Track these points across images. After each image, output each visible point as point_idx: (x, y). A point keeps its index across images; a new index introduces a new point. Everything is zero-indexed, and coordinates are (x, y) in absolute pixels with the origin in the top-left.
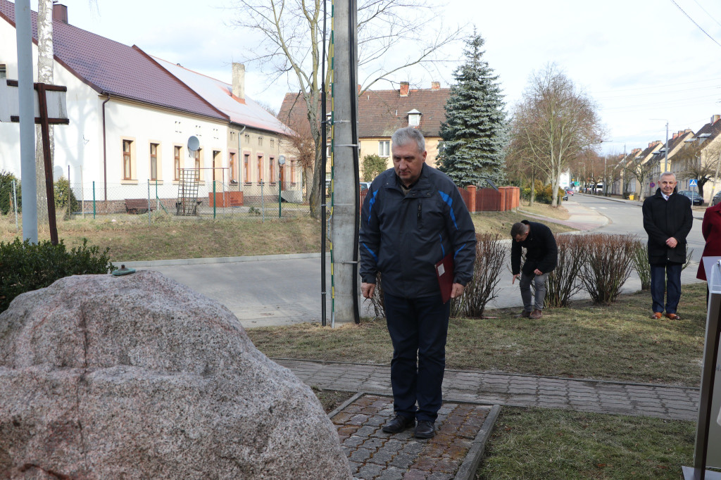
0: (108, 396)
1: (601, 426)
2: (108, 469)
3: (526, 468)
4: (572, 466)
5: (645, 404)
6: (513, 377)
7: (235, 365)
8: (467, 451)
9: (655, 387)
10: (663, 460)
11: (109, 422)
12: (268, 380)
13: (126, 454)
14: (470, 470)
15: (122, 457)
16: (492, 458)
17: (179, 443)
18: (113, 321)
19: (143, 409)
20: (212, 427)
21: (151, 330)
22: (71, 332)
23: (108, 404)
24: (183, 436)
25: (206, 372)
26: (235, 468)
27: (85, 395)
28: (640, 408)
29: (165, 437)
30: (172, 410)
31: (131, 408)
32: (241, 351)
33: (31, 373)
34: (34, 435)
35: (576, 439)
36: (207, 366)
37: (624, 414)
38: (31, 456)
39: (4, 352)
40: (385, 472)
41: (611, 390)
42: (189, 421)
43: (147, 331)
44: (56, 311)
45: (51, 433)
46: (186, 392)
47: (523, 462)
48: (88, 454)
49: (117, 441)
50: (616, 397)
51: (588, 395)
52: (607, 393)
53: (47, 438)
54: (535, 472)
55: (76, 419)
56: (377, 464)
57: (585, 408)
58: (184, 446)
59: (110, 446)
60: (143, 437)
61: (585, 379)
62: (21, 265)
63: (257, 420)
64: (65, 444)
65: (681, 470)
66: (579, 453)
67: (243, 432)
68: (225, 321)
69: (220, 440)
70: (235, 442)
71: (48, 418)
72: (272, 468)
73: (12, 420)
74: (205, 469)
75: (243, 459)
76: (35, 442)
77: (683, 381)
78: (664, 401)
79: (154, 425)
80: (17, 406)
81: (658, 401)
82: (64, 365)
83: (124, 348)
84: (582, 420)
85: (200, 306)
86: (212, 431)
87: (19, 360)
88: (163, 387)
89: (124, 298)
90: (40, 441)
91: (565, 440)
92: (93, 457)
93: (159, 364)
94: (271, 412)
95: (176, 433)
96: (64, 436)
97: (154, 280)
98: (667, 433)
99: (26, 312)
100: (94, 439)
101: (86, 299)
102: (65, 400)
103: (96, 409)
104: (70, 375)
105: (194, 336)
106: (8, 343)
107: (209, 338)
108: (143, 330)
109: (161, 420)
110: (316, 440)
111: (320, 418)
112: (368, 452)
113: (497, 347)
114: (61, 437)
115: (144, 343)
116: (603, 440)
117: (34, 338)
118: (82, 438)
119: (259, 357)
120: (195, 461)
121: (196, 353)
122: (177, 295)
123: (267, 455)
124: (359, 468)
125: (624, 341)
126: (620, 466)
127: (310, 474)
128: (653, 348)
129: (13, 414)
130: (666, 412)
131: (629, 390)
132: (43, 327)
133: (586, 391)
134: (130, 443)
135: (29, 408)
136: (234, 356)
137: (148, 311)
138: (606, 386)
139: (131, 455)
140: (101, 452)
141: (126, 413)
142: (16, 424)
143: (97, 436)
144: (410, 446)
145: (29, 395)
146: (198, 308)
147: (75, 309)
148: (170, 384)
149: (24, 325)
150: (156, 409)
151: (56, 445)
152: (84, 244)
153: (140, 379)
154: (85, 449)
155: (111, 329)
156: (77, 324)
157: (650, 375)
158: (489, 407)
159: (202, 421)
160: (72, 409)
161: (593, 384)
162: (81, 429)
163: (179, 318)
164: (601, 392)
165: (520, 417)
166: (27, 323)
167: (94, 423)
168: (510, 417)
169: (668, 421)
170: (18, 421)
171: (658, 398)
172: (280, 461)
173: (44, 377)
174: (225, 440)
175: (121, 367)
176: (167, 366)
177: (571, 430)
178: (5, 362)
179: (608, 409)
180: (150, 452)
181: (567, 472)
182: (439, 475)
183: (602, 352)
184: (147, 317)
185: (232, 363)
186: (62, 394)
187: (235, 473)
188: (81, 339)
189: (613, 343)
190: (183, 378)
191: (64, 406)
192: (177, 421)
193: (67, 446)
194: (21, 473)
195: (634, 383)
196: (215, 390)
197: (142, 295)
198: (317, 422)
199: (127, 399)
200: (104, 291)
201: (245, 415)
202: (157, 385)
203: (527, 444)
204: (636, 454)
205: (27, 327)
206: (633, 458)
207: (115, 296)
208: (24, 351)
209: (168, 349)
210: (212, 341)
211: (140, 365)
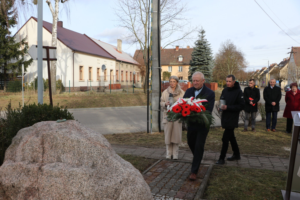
0: (50, 177)
1: (250, 173)
3: (223, 191)
4: (240, 190)
5: (266, 164)
6: (217, 154)
7: (106, 163)
8: (201, 184)
9: (269, 158)
10: (274, 187)
11: (50, 188)
12: (120, 169)
14: (202, 192)
16: (210, 186)
17: (80, 198)
18: (55, 143)
19: (64, 183)
20: (95, 191)
21: (70, 147)
22: (37, 147)
23: (50, 180)
24: (81, 195)
25: (93, 166)
27: (41, 176)
29: (74, 195)
30: (77, 183)
31: (59, 183)
32: (109, 156)
33: (20, 165)
34: (20, 192)
35: (241, 179)
36: (94, 163)
37: (258, 168)
39: (12, 154)
40: (169, 192)
41: (253, 159)
42: (84, 188)
43: (69, 147)
44: (32, 138)
45: (26, 192)
46: (83, 176)
47: (222, 188)
49: (53, 197)
50: (255, 161)
51: (245, 161)
52: (251, 160)
53: (25, 194)
54: (226, 193)
55: (37, 186)
56: (166, 189)
57: (244, 166)
60: (64, 196)
61: (243, 154)
63: (115, 187)
64: (32, 197)
65: (281, 191)
66: (242, 185)
67: (108, 193)
68: (102, 143)
69: (98, 196)
70: (105, 197)
71: (26, 185)
73: (11, 185)
76: (20, 195)
77: (279, 155)
78: (273, 163)
79: (69, 190)
80: (14, 179)
81: (270, 163)
82: (34, 161)
83: (59, 154)
84: (243, 171)
85: (92, 136)
86: (94, 193)
87: (17, 158)
88: (74, 173)
89: (60, 132)
90: (22, 195)
91: (237, 179)
93: (73, 162)
94: (121, 183)
95: (79, 194)
96: (32, 193)
97: (74, 124)
98: (275, 176)
99: (21, 137)
100: (43, 196)
101: (44, 133)
102: (32, 178)
103: (44, 182)
104: (34, 167)
105: (89, 150)
106: (14, 150)
107: (95, 151)
108: (67, 147)
109: (72, 188)
111: (142, 185)
112: (163, 184)
113: (211, 142)
114: (30, 194)
115: (67, 152)
116: (251, 179)
117: (23, 149)
118: (39, 195)
119: (117, 158)
121: (89, 157)
122: (82, 131)
125: (257, 140)
126: (258, 190)
128: (267, 142)
129: (12, 182)
130: (274, 168)
131: (259, 159)
132: (27, 144)
133: (244, 159)
134: (59, 198)
135: (18, 180)
136: (105, 158)
137: (69, 138)
138: (251, 157)
141: (57, 185)
142: (13, 187)
143: (45, 194)
144: (179, 182)
145: (19, 175)
146: (91, 137)
147: (40, 137)
148: (76, 172)
149: (20, 143)
150: (70, 183)
151: (28, 197)
153: (63, 170)
155: (54, 146)
156: (40, 144)
157: (267, 153)
158: (209, 165)
159: (90, 189)
160: (35, 182)
161: (246, 156)
162: (39, 191)
163: (82, 142)
164: (249, 159)
165: (220, 170)
166: (21, 142)
167: (44, 189)
168: (217, 170)
169: (275, 171)
170: (14, 186)
171: (270, 162)
173: (25, 167)
174: (100, 197)
175: (57, 163)
176: (77, 163)
177: (239, 175)
178: (12, 158)
179: (252, 167)
181: (238, 193)
182: (190, 194)
183: (250, 144)
184: (69, 141)
185: (104, 161)
186: (32, 175)
188: (41, 151)
189: (253, 141)
190: (83, 169)
191: (32, 180)
192: (79, 188)
193: (32, 198)
195: (261, 156)
196: (97, 174)
197: (68, 131)
199: (58, 178)
200: (52, 129)
201: (109, 185)
202: (71, 173)
203: (223, 181)
204: (264, 185)
205: (21, 144)
206: (263, 187)
207: (56, 132)
208: (19, 154)
209: (77, 155)
210: (96, 152)
211: (65, 162)
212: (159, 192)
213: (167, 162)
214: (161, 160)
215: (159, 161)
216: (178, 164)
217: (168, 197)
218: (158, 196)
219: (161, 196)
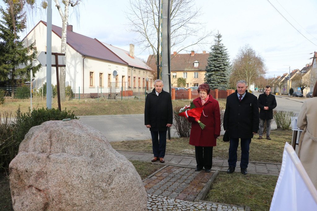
0: (56, 163)
1: (254, 179)
2: (55, 188)
3: (224, 194)
4: (241, 193)
5: (273, 171)
6: (225, 160)
7: (102, 154)
8: (203, 187)
9: (277, 165)
11: (56, 172)
12: (114, 159)
13: (61, 183)
14: (203, 194)
15: (60, 185)
16: (212, 190)
17: (80, 181)
18: (60, 137)
19: (67, 168)
21: (73, 141)
22: (46, 141)
23: (56, 166)
24: (81, 178)
25: (92, 156)
26: (101, 190)
27: (48, 162)
28: (270, 172)
29: (75, 178)
30: (78, 169)
32: (105, 149)
33: (32, 154)
34: (32, 175)
35: (244, 184)
36: (92, 154)
37: (264, 174)
38: (31, 182)
39: (25, 147)
40: (172, 194)
41: (261, 165)
42: (83, 173)
44: (42, 133)
45: (37, 175)
46: (83, 163)
47: (224, 192)
48: (49, 183)
49: (58, 179)
50: (262, 168)
51: (252, 167)
52: (259, 167)
53: (36, 177)
54: (227, 196)
55: (45, 171)
56: (169, 191)
57: (250, 172)
58: (81, 182)
59: (56, 180)
60: (67, 178)
61: (251, 161)
62: (44, 117)
63: (109, 174)
64: (41, 179)
66: (245, 189)
67: (104, 178)
68: (100, 138)
69: (95, 180)
70: (100, 181)
71: (36, 170)
72: (114, 191)
73: (25, 170)
74: (89, 190)
75: (103, 187)
76: (32, 178)
79: (71, 174)
80: (27, 165)
82: (43, 152)
83: (64, 147)
84: (248, 177)
86: (91, 177)
87: (29, 149)
88: (75, 161)
89: (65, 129)
90: (34, 178)
91: (240, 184)
92: (50, 184)
93: (75, 153)
94: (114, 171)
95: (79, 177)
97: (77, 123)
99: (33, 133)
100: (50, 178)
101: (52, 129)
102: (42, 164)
103: (52, 167)
104: (44, 156)
105: (88, 143)
106: (27, 144)
108: (70, 141)
109: (74, 172)
110: (131, 182)
111: (133, 174)
112: (166, 187)
113: (220, 149)
114: (40, 177)
115: (70, 145)
116: (254, 184)
117: (34, 142)
118: (47, 177)
120: (85, 187)
121: (88, 149)
122: (84, 128)
123: (112, 186)
124: (162, 192)
125: (268, 148)
126: (259, 193)
127: (129, 194)
128: (278, 150)
129: (25, 168)
131: (267, 166)
132: (37, 138)
133: (252, 166)
134: (63, 180)
135: (30, 166)
136: (102, 151)
137: (72, 134)
138: (259, 164)
139: (63, 184)
140: (53, 182)
141: (62, 169)
142: (27, 171)
143: (51, 177)
144: (182, 185)
145: (31, 162)
146: (91, 133)
147: (48, 133)
148: (77, 160)
150: (72, 168)
151: (38, 179)
152: (66, 109)
153: (67, 158)
154: (48, 181)
155: (59, 140)
156: (48, 138)
157: (275, 160)
158: (214, 171)
159: (88, 173)
160: (44, 167)
161: (254, 163)
162: (47, 174)
163: (83, 137)
164: (257, 166)
165: (225, 175)
167: (51, 172)
168: (222, 175)
170: (27, 170)
171: (278, 169)
172: (117, 189)
173: (36, 156)
174: (96, 180)
175: (62, 153)
176: (78, 153)
177: (243, 180)
178: (25, 150)
179: (258, 173)
180: (69, 183)
181: (239, 196)
182: (191, 196)
183: (259, 151)
184: (72, 136)
185: (101, 153)
186: (41, 162)
187: (100, 192)
188: (49, 143)
189: (263, 148)
190: (82, 158)
191: (42, 166)
192: (79, 172)
194: (28, 188)
195: (269, 163)
196: (94, 162)
197: (71, 128)
198: (132, 175)
199: (62, 164)
200: (58, 126)
201: (104, 172)
202: (73, 160)
203: (226, 185)
204: (266, 189)
205: (32, 138)
206: (264, 191)
207: (62, 128)
208: (31, 146)
209: (79, 147)
210: (94, 145)
211: (69, 153)
212: (161, 194)
213: (173, 168)
214: (168, 165)
215: (165, 166)
216: (184, 170)
217: (170, 198)
218: (160, 197)
219: (163, 197)
